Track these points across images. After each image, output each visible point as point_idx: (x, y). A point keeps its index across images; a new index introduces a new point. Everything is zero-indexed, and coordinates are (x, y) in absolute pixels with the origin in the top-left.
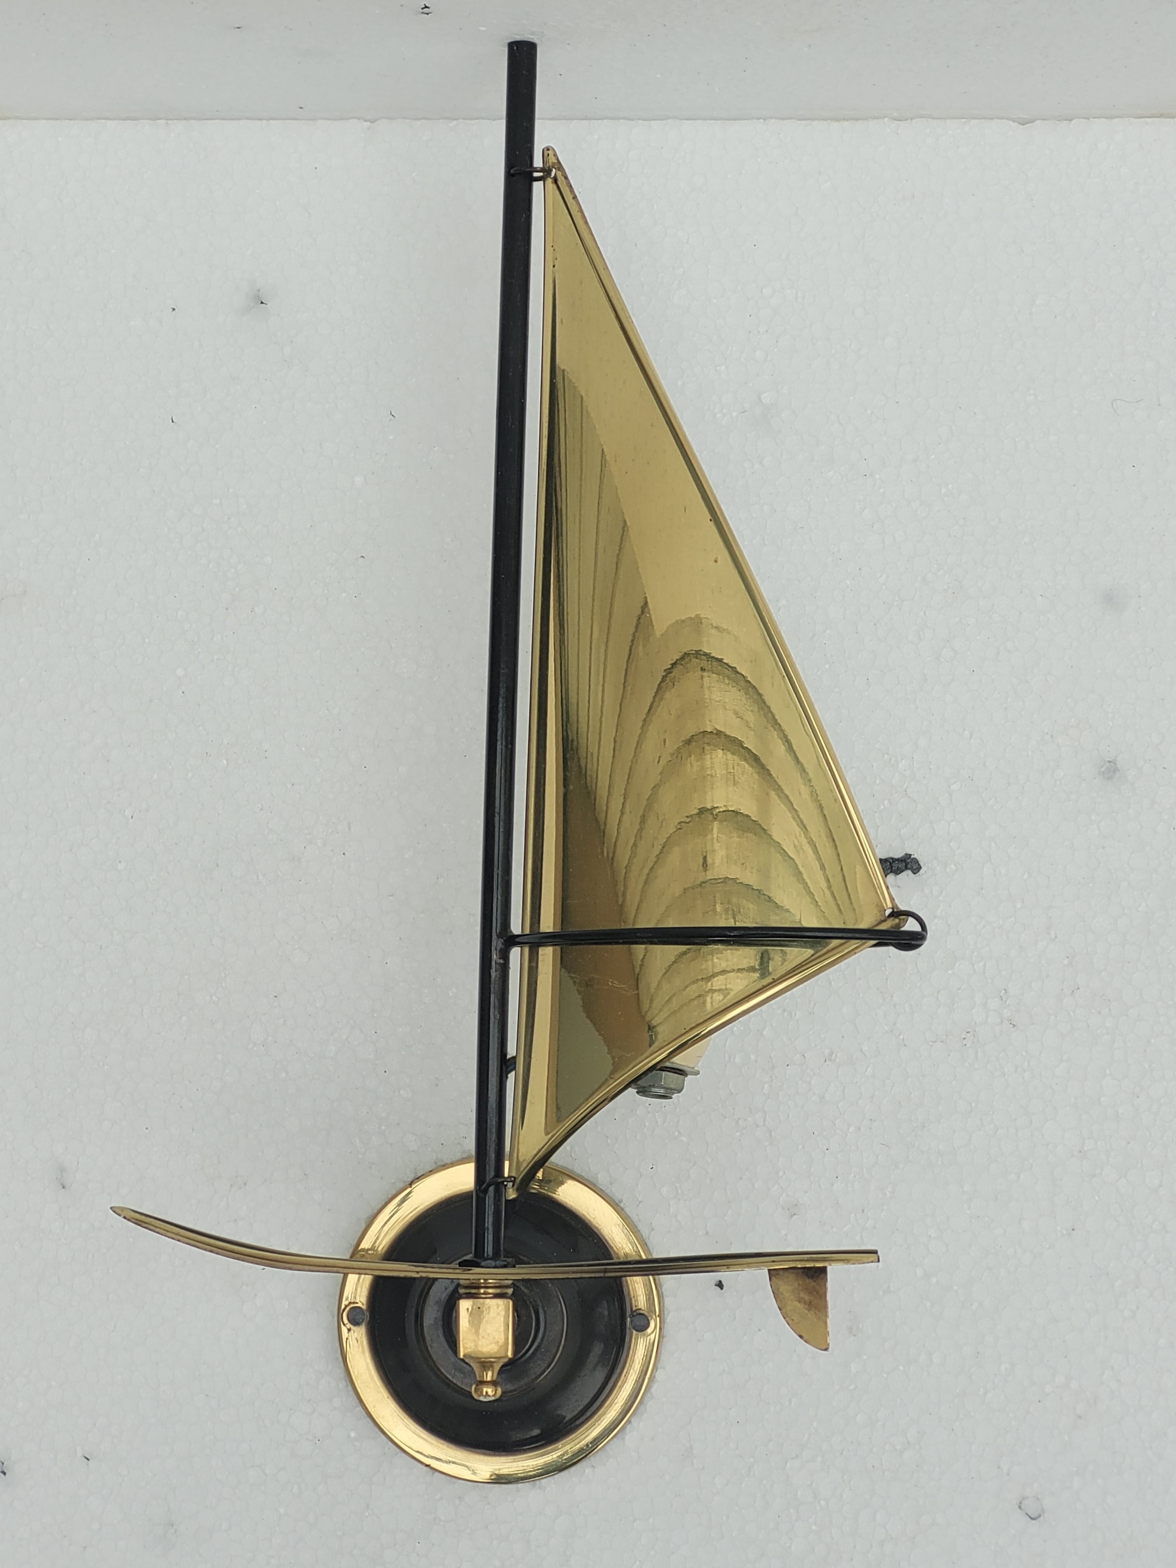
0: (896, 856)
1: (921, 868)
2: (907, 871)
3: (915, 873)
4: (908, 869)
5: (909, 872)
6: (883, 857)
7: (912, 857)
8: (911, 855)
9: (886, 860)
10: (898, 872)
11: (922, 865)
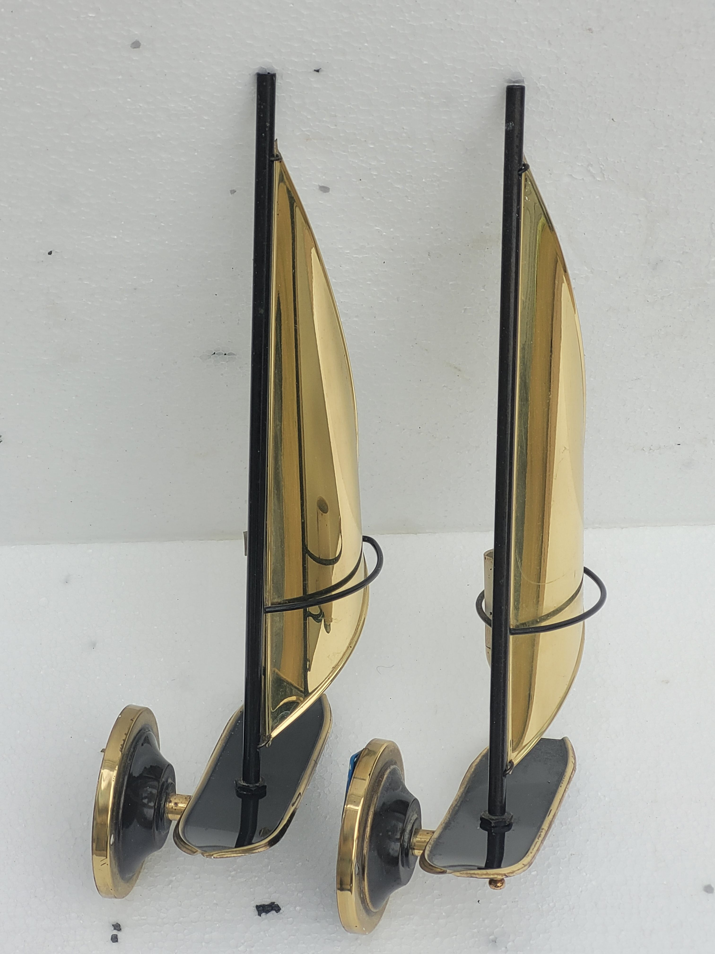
0: (266, 903)
1: (280, 909)
2: (273, 911)
3: (277, 912)
4: (273, 910)
5: (274, 912)
6: (259, 904)
7: (275, 903)
8: (274, 903)
9: (260, 906)
10: (267, 912)
11: (281, 907)
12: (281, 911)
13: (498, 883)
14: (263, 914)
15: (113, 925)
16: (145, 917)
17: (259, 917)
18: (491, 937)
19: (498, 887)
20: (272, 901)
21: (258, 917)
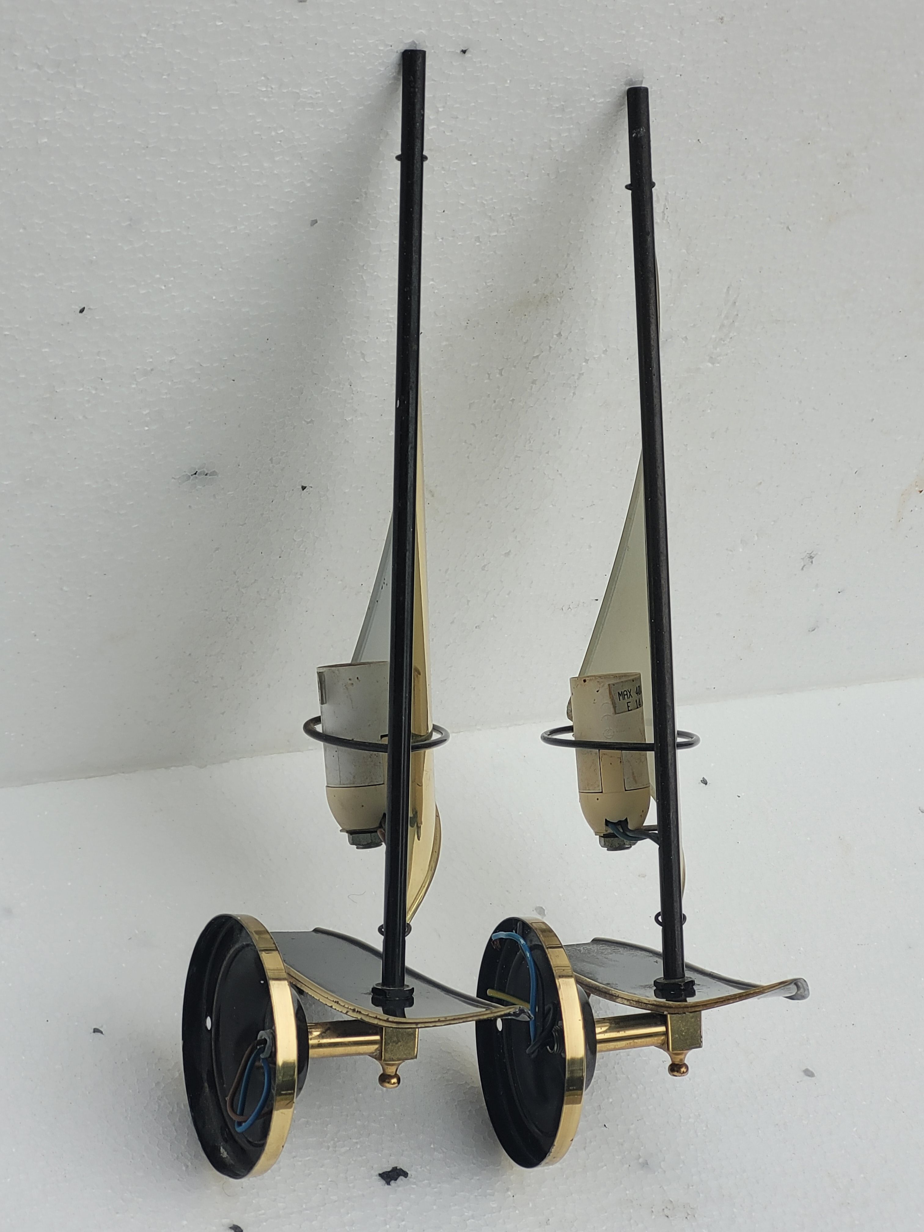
0: (389, 1170)
1: (407, 1173)
3: (405, 1177)
4: (400, 1176)
5: (402, 1178)
6: (381, 1172)
7: (398, 1168)
9: (384, 1174)
10: (395, 1179)
11: (407, 1171)
12: (409, 1175)
13: (682, 1068)
14: (392, 1182)
15: (231, 1228)
16: (263, 1211)
17: (389, 1186)
18: (641, 1160)
19: (684, 1072)
20: (394, 1166)
21: (387, 1186)
